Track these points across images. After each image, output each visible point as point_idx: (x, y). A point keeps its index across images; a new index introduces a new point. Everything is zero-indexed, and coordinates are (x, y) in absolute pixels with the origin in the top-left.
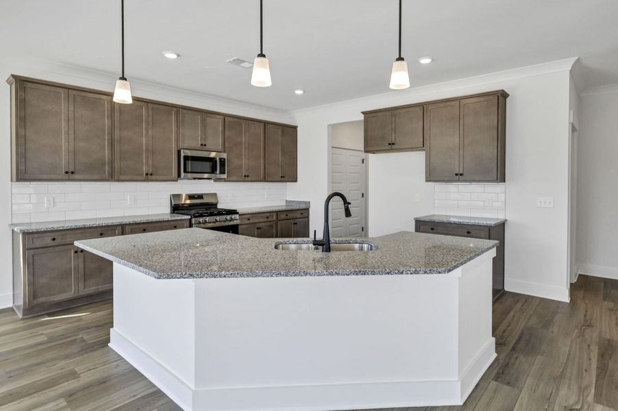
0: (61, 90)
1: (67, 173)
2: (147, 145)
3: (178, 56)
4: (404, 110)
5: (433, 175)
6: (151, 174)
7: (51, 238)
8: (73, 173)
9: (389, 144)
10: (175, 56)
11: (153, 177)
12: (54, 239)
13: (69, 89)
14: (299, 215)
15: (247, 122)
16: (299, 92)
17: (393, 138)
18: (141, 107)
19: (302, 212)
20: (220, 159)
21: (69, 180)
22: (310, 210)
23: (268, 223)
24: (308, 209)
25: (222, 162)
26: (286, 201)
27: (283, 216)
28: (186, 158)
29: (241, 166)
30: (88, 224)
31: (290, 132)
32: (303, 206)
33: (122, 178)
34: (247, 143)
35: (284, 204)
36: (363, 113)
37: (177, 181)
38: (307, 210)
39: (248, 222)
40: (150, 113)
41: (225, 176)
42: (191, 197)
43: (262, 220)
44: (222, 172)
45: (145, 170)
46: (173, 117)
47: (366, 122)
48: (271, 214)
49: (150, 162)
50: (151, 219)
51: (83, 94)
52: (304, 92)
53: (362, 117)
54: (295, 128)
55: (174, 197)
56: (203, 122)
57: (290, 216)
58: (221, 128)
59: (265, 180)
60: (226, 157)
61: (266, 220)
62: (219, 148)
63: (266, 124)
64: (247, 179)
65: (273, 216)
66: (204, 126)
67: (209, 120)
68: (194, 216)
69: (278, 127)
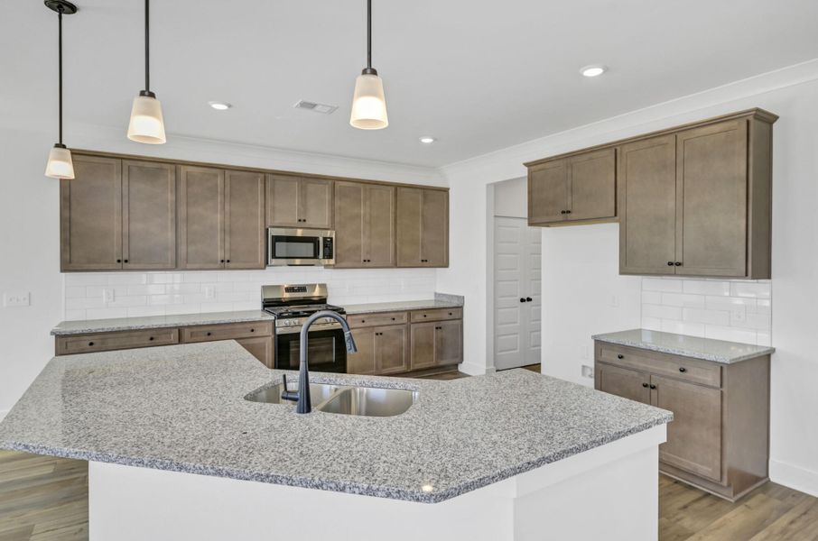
0: (113, 161)
1: (119, 261)
2: (223, 223)
3: (230, 106)
4: (586, 157)
5: (630, 264)
6: (228, 261)
7: (89, 342)
8: (126, 261)
9: (563, 212)
10: (224, 107)
11: (231, 265)
12: (91, 344)
13: (122, 159)
14: (446, 316)
15: (368, 186)
16: (427, 141)
17: (569, 202)
18: (216, 176)
19: (450, 311)
20: (325, 239)
21: (122, 270)
22: (465, 308)
23: (394, 327)
24: (462, 307)
25: (328, 243)
26: (436, 294)
27: (419, 317)
28: (277, 239)
29: (358, 248)
30: (135, 325)
31: (439, 196)
32: (455, 303)
33: (189, 266)
34: (368, 216)
35: (433, 298)
36: (526, 164)
37: (264, 268)
38: (460, 308)
39: (363, 325)
40: (228, 181)
41: (332, 262)
42: (290, 290)
43: (385, 323)
44: (330, 257)
45: (220, 255)
46: (260, 186)
47: (531, 178)
48: (401, 314)
49: (227, 246)
50: (217, 320)
51: (140, 164)
52: (435, 139)
53: (524, 172)
54: (446, 191)
55: (265, 288)
56: (303, 189)
57: (430, 316)
58: (327, 197)
59: (396, 265)
60: (334, 237)
61: (391, 322)
62: (326, 223)
63: (397, 187)
64: (367, 264)
65: (402, 318)
66: (304, 196)
67: (311, 187)
68: (280, 317)
69: (418, 190)
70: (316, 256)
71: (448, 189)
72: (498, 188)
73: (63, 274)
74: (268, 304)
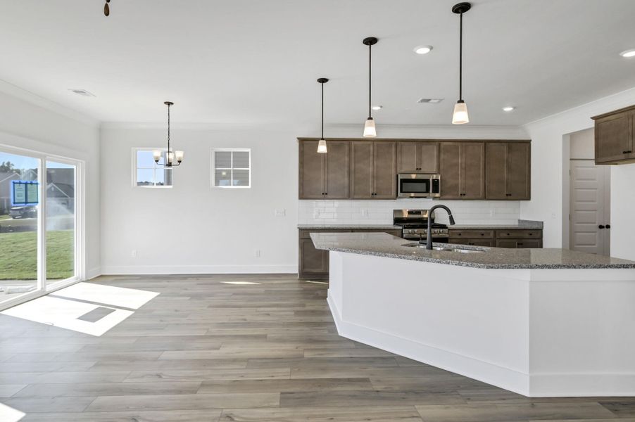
1: (323, 194)
2: (373, 172)
6: (376, 194)
8: (326, 194)
9: (625, 153)
10: (379, 108)
11: (377, 196)
14: (527, 236)
15: (464, 144)
16: (508, 109)
17: (630, 144)
18: (369, 145)
19: (531, 232)
20: (433, 180)
21: (324, 199)
22: (544, 231)
25: (436, 182)
26: (519, 220)
27: (504, 235)
28: (403, 181)
29: (457, 186)
32: (536, 226)
33: (355, 197)
34: (463, 165)
35: (517, 223)
36: (593, 118)
37: (396, 199)
38: (540, 230)
39: (459, 237)
40: (375, 148)
41: (437, 195)
42: (410, 213)
43: (476, 237)
44: (436, 191)
45: (371, 191)
46: (393, 149)
47: (598, 129)
48: (488, 231)
49: (375, 186)
52: (514, 108)
53: (592, 124)
54: (528, 143)
55: (395, 211)
56: (419, 149)
57: (512, 235)
58: (435, 153)
59: (485, 198)
60: (439, 178)
61: (481, 237)
62: (435, 170)
63: (486, 143)
64: (463, 197)
65: (489, 234)
66: (420, 153)
67: (424, 147)
68: (405, 228)
69: (503, 144)
70: (428, 191)
71: (531, 141)
72: (572, 138)
73: (301, 201)
74: (398, 221)
